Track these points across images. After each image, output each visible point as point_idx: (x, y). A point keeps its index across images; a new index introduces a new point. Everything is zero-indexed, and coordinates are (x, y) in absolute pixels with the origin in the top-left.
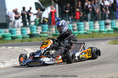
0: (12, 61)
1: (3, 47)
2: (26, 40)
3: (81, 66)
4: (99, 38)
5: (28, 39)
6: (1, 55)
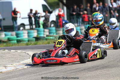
0: (14, 64)
2: (31, 43)
3: (84, 70)
5: (34, 42)
6: (4, 59)
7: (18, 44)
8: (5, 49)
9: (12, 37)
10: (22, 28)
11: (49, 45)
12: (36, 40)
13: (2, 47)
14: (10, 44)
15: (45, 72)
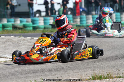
2: (47, 31)
3: (103, 59)
5: (50, 29)
6: (20, 46)
8: (20, 36)
10: (37, 15)
12: (52, 27)
13: (17, 34)
14: (26, 31)
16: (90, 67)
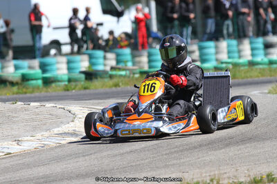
0: (39, 136)
1: (20, 103)
2: (76, 86)
3: (200, 146)
4: (249, 79)
5: (82, 83)
6: (14, 122)
7: (45, 89)
8: (15, 101)
9: (31, 72)
10: (53, 52)
11: (119, 89)
12: (86, 79)
13: (9, 95)
14: (27, 88)
15: (109, 152)
16: (171, 165)
